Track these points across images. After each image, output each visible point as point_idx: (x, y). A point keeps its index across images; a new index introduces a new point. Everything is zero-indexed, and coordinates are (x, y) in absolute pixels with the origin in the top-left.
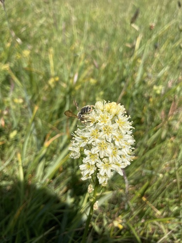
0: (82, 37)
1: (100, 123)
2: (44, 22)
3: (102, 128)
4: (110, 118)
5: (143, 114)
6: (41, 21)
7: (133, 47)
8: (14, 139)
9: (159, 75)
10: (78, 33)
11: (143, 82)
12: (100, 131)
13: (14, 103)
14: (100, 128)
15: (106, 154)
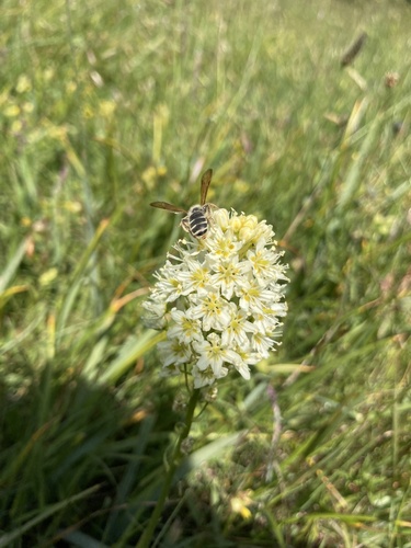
0: (235, 89)
1: (213, 254)
2: (159, 48)
3: (217, 266)
4: (237, 247)
5: (343, 276)
6: (152, 46)
7: (344, 124)
8: (49, 288)
9: (395, 193)
10: (228, 81)
11: (354, 205)
12: (213, 273)
13: (63, 211)
14: (211, 267)
15: (217, 324)
